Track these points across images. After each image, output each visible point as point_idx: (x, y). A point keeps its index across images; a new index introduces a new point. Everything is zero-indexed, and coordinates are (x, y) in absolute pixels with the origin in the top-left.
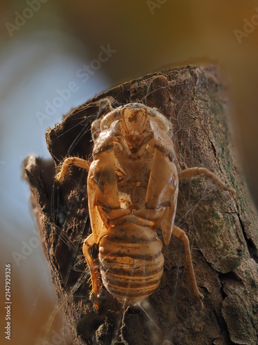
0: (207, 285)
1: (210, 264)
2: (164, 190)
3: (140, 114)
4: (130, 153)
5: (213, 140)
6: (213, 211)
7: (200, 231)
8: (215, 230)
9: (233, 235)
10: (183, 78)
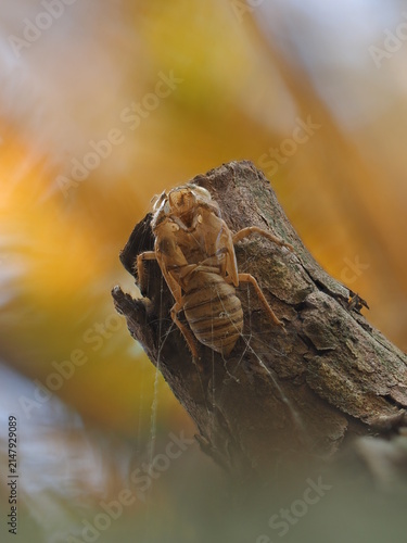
0: (285, 316)
1: (284, 301)
2: (218, 239)
3: (186, 197)
4: (186, 228)
5: (262, 215)
6: (275, 262)
7: (268, 280)
8: (281, 275)
9: (300, 278)
10: (220, 172)
